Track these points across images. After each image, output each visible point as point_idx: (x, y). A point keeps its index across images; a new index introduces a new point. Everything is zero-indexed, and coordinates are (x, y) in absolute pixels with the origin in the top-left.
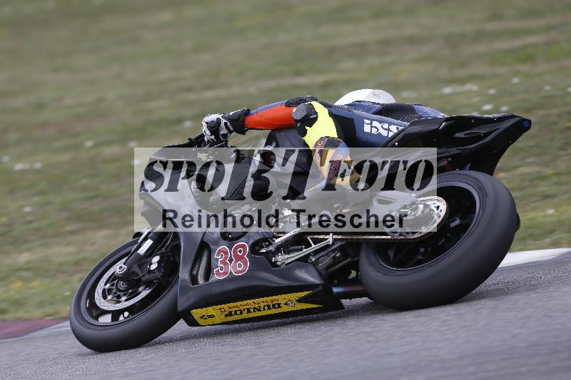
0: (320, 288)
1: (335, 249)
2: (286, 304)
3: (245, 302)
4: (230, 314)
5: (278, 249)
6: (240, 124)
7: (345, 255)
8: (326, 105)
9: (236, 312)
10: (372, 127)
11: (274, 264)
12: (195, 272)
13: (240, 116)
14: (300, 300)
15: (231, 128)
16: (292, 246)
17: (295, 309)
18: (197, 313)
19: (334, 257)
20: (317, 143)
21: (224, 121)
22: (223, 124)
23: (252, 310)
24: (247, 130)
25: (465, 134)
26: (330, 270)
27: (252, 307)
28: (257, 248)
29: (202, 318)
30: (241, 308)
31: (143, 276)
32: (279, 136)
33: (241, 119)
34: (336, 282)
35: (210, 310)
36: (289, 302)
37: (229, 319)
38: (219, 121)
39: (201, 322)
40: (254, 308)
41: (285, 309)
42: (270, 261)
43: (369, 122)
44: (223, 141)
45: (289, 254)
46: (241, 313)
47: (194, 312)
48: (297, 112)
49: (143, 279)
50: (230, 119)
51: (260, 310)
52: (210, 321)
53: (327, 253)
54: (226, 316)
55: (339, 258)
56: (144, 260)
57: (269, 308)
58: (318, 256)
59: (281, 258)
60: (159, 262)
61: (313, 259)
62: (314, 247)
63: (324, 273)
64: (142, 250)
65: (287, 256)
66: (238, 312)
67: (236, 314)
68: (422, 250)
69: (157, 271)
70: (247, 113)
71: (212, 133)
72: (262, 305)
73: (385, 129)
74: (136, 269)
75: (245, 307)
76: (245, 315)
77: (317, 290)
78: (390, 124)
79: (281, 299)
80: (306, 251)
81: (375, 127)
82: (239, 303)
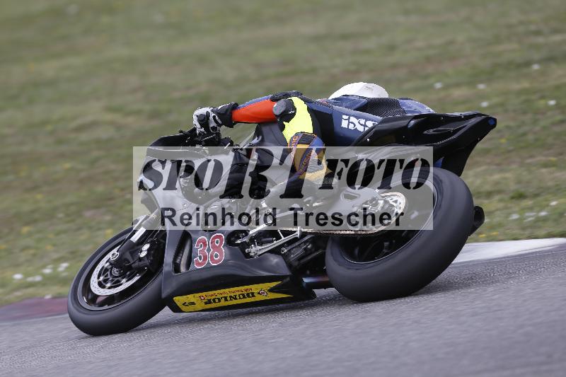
0: (288, 279)
1: (307, 241)
2: (259, 293)
3: (222, 291)
4: (209, 302)
5: (252, 240)
6: (228, 117)
7: (316, 248)
8: (306, 101)
9: (214, 300)
10: (349, 122)
11: (248, 255)
12: (178, 261)
13: (227, 110)
14: (272, 290)
15: (220, 122)
16: (265, 238)
17: (267, 298)
18: (179, 300)
19: (305, 249)
20: (292, 138)
21: (212, 114)
22: (211, 118)
23: (228, 299)
24: (235, 124)
25: (434, 131)
26: (302, 261)
27: (229, 295)
28: (232, 239)
29: (184, 304)
30: (219, 296)
31: (134, 263)
32: (265, 129)
33: (228, 113)
34: (308, 272)
35: (191, 298)
36: (261, 291)
37: (209, 306)
38: (208, 115)
39: (183, 308)
40: (231, 297)
41: (258, 298)
42: (244, 252)
43: (347, 117)
44: (213, 133)
45: (261, 245)
46: (219, 301)
47: (176, 299)
48: (278, 108)
49: (133, 266)
50: (219, 113)
51: (236, 299)
52: (191, 308)
53: (300, 245)
54: (206, 303)
55: (310, 249)
56: (136, 248)
57: (244, 297)
58: (290, 248)
59: (254, 250)
60: (148, 250)
61: (286, 251)
62: (284, 239)
63: (296, 264)
64: (135, 238)
65: (260, 248)
66: (217, 300)
67: (215, 302)
68: (386, 244)
69: (146, 259)
70: (235, 107)
71: (202, 126)
72: (237, 294)
73: (362, 125)
74: (128, 256)
75: (223, 295)
76: (223, 303)
77: (285, 281)
78: (367, 119)
79: (255, 288)
80: (276, 243)
81: (352, 123)
82: (216, 292)
